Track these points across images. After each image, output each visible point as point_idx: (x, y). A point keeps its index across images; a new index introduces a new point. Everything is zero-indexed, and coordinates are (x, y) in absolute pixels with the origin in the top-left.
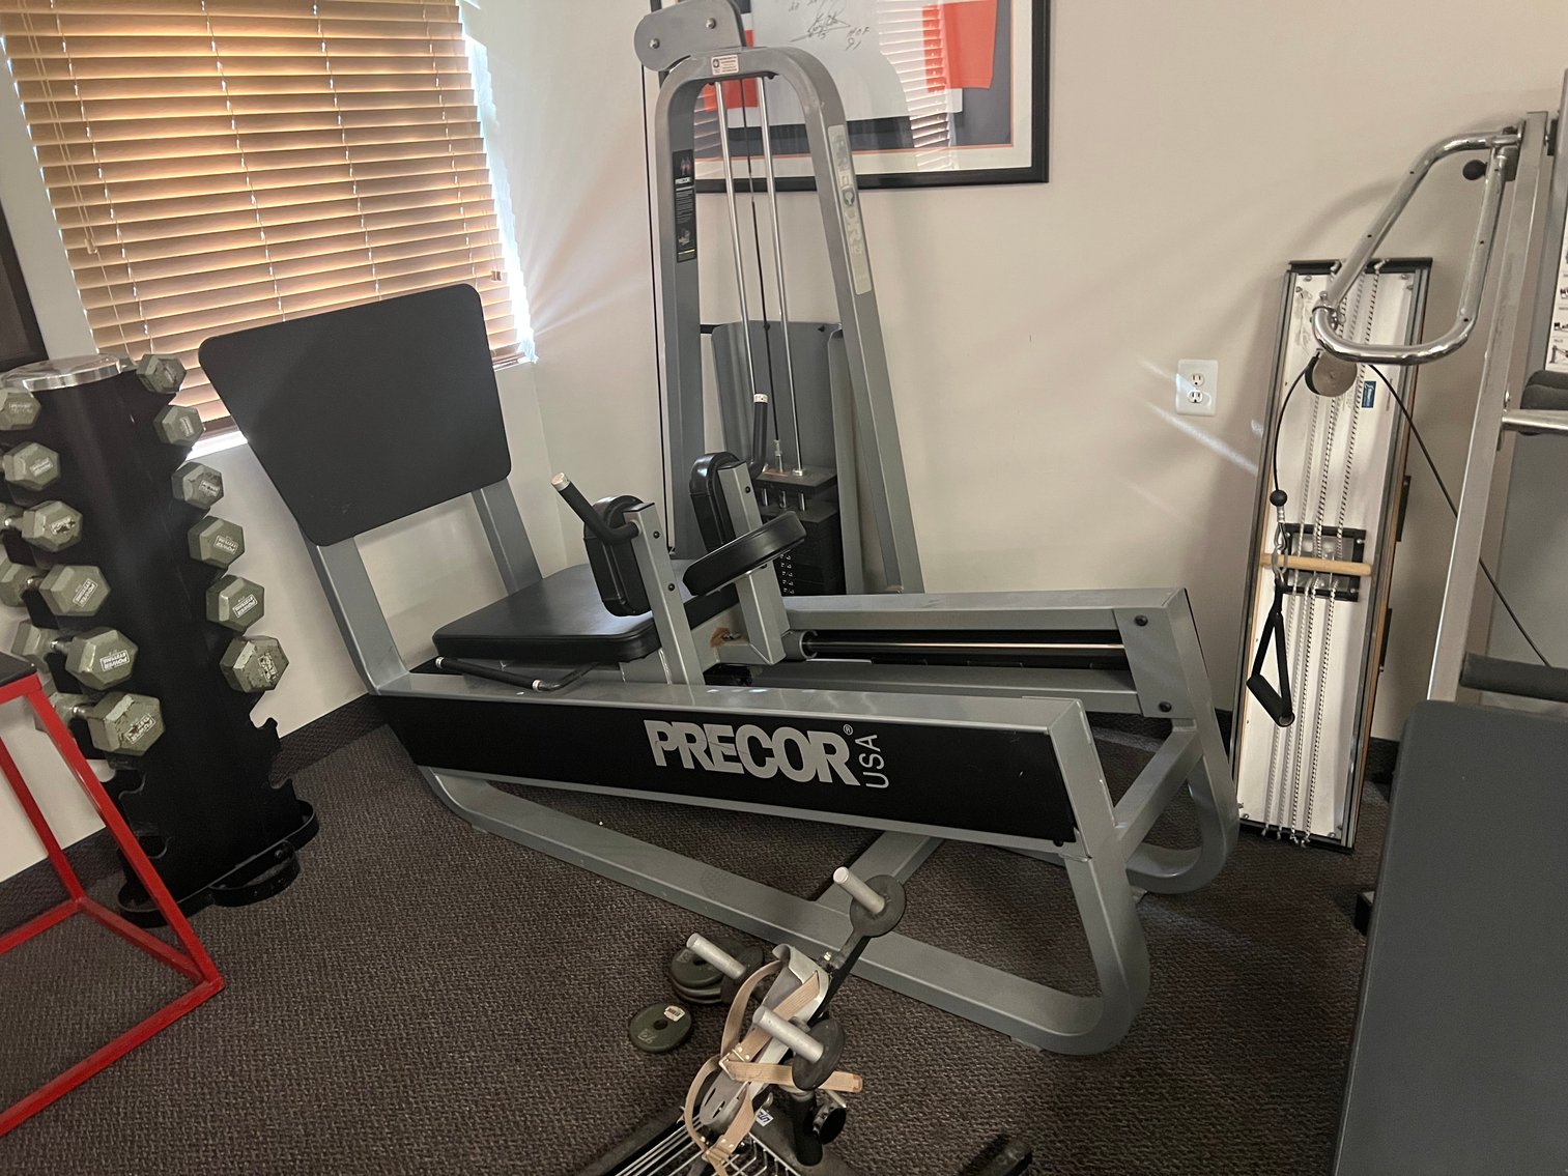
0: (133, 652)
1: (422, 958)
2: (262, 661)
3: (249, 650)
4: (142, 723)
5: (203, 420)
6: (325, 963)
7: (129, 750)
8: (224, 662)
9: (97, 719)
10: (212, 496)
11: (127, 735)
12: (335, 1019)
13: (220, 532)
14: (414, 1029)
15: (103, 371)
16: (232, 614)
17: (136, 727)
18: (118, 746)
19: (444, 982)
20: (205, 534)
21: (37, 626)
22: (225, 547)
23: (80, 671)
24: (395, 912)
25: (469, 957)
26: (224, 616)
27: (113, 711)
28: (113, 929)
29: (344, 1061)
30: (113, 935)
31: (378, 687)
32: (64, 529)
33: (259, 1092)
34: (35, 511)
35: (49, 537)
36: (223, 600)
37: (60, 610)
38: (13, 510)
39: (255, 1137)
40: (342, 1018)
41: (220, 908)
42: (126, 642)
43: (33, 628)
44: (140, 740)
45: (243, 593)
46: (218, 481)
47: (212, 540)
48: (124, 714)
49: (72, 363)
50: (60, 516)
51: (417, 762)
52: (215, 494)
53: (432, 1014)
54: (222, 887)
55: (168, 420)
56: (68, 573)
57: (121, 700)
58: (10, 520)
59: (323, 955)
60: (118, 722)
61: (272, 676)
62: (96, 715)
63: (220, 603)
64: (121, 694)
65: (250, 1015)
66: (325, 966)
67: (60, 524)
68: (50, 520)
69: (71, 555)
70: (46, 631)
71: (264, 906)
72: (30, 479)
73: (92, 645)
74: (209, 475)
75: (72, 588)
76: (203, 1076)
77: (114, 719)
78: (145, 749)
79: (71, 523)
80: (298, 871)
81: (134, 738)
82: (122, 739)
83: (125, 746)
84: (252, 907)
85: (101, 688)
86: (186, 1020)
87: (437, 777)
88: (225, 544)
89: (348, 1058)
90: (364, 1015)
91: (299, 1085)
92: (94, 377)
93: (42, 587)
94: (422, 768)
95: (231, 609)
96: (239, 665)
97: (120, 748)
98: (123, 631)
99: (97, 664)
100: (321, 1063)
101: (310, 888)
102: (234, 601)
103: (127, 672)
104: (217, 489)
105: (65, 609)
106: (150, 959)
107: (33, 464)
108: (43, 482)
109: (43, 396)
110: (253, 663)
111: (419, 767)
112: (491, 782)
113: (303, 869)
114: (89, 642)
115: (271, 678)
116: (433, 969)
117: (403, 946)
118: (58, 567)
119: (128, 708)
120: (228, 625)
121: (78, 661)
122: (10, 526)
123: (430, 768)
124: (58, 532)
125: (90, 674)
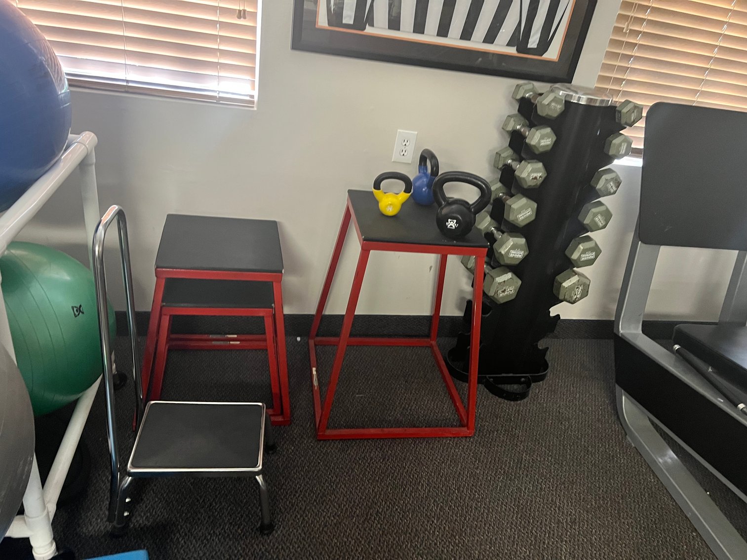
0: (526, 254)
1: (572, 499)
2: (577, 288)
3: (574, 279)
4: (509, 290)
5: (632, 146)
6: (522, 460)
7: (496, 299)
8: (558, 278)
9: (491, 276)
10: (610, 192)
11: (500, 291)
12: (515, 499)
13: (601, 213)
14: (553, 543)
15: (602, 101)
16: (580, 257)
17: (505, 290)
18: (492, 295)
19: (579, 526)
20: (594, 210)
21: (491, 216)
22: (599, 222)
23: (499, 251)
24: (566, 458)
25: (599, 522)
26: (575, 256)
27: (500, 277)
28: (440, 367)
29: (511, 530)
30: (438, 369)
31: (621, 331)
32: (536, 178)
33: (466, 512)
34: (529, 163)
35: (527, 179)
36: (580, 248)
37: (509, 218)
38: (515, 156)
39: (455, 537)
40: (519, 502)
41: (486, 389)
42: (526, 248)
43: (489, 217)
44: (503, 297)
45: (591, 250)
46: (618, 184)
47: (595, 215)
48: (504, 281)
49: (586, 91)
50: (537, 171)
51: (618, 382)
52: (612, 191)
53: (566, 541)
54: (492, 379)
55: (616, 141)
56: (524, 201)
57: (507, 273)
58: (511, 161)
59: (522, 455)
60: (500, 283)
61: (577, 298)
62: (492, 275)
63: (577, 250)
64: (508, 270)
65: (477, 462)
66: (521, 463)
67: (535, 175)
68: (533, 171)
69: (531, 193)
70: (493, 221)
71: (505, 403)
72: (537, 146)
73: (511, 241)
74: (616, 180)
75: (520, 210)
76: (446, 479)
77: (499, 282)
78: (502, 302)
79: (540, 177)
80: (528, 395)
81: (501, 295)
82: (496, 292)
83: (496, 296)
84: (500, 400)
85: (502, 263)
86: (450, 440)
87: (623, 397)
88: (599, 220)
89: (513, 530)
90: (530, 510)
91: (485, 524)
92: (596, 103)
93: (508, 202)
94: (618, 388)
95: (581, 255)
96: (566, 284)
97: (493, 296)
98: (527, 241)
99: (508, 252)
100: (500, 522)
101: (529, 410)
102: (584, 252)
103: (517, 262)
104: (615, 189)
105: (511, 218)
106: (447, 394)
107: (543, 139)
108: (541, 150)
109: (568, 104)
110: (572, 288)
111: (617, 386)
112: (650, 419)
113: (530, 396)
114: (511, 239)
115: (576, 299)
116: (575, 512)
117: (564, 483)
118: (519, 195)
119: (508, 280)
120: (573, 262)
121: (501, 246)
122: (509, 164)
123: (623, 391)
124: (532, 179)
125: (502, 255)
